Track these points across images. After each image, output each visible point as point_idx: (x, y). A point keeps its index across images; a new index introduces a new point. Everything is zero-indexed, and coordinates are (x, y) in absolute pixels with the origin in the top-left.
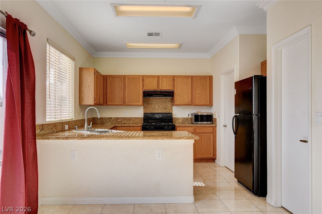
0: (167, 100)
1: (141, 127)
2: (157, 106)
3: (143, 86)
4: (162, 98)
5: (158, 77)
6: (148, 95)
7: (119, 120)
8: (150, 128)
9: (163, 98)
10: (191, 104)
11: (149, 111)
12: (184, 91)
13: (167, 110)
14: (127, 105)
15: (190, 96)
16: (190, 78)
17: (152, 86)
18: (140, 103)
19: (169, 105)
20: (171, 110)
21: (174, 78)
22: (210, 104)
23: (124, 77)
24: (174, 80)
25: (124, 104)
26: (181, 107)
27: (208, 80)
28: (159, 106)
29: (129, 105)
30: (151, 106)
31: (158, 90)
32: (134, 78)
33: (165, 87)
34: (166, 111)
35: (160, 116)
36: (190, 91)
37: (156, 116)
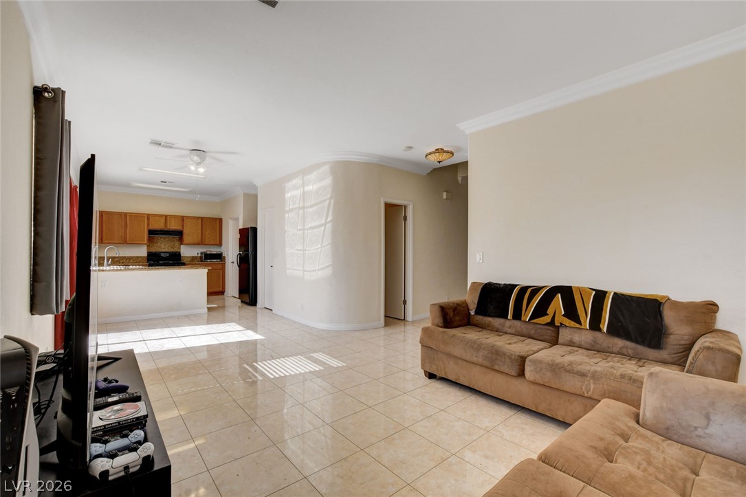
0: (174, 238)
2: (163, 245)
3: (148, 225)
4: (169, 237)
5: (166, 216)
6: (152, 233)
7: (117, 259)
10: (201, 243)
11: (154, 249)
12: (194, 231)
13: (175, 248)
14: (128, 244)
15: (200, 236)
16: (200, 220)
17: (159, 225)
18: (144, 241)
19: (177, 244)
20: (179, 248)
21: (183, 218)
22: (220, 244)
23: (126, 214)
24: (183, 220)
25: (125, 242)
26: (191, 246)
27: (218, 222)
28: (165, 245)
29: (130, 243)
30: (156, 244)
31: (166, 229)
32: (137, 217)
33: (173, 226)
34: (174, 250)
35: (168, 255)
36: (200, 231)
37: (163, 255)
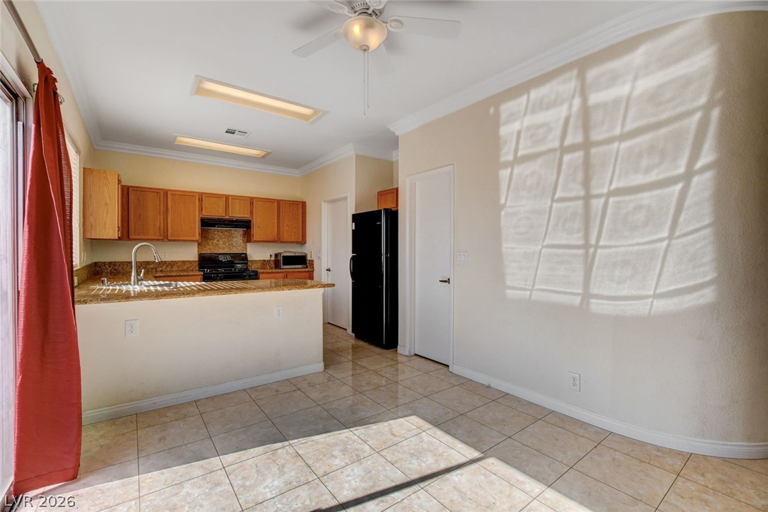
0: (237, 233)
1: (202, 277)
2: (221, 242)
3: (201, 210)
4: (230, 230)
5: (227, 197)
6: (207, 223)
7: (152, 266)
8: (218, 276)
10: (278, 240)
11: (209, 250)
13: (239, 248)
14: (170, 240)
15: (276, 229)
16: (276, 203)
17: (217, 212)
18: (195, 236)
19: (242, 242)
20: (244, 248)
21: (252, 201)
22: (303, 242)
23: (166, 192)
24: (252, 203)
25: (165, 237)
26: (260, 244)
27: (300, 206)
28: (224, 243)
29: (174, 240)
30: (211, 241)
31: (227, 217)
32: (184, 196)
33: (238, 213)
34: (237, 250)
35: (229, 258)
36: (276, 221)
37: (222, 258)
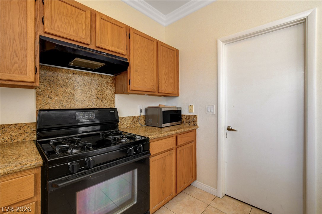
0: (103, 79)
3: (40, 19)
4: (92, 74)
5: (94, 14)
9: (95, 74)
10: (156, 91)
11: (56, 104)
12: (146, 65)
13: (105, 101)
16: (155, 43)
20: (111, 101)
21: (128, 31)
24: (128, 35)
27: (175, 53)
30: (62, 89)
31: (92, 47)
33: (110, 44)
34: (102, 104)
35: (91, 116)
36: (155, 67)
